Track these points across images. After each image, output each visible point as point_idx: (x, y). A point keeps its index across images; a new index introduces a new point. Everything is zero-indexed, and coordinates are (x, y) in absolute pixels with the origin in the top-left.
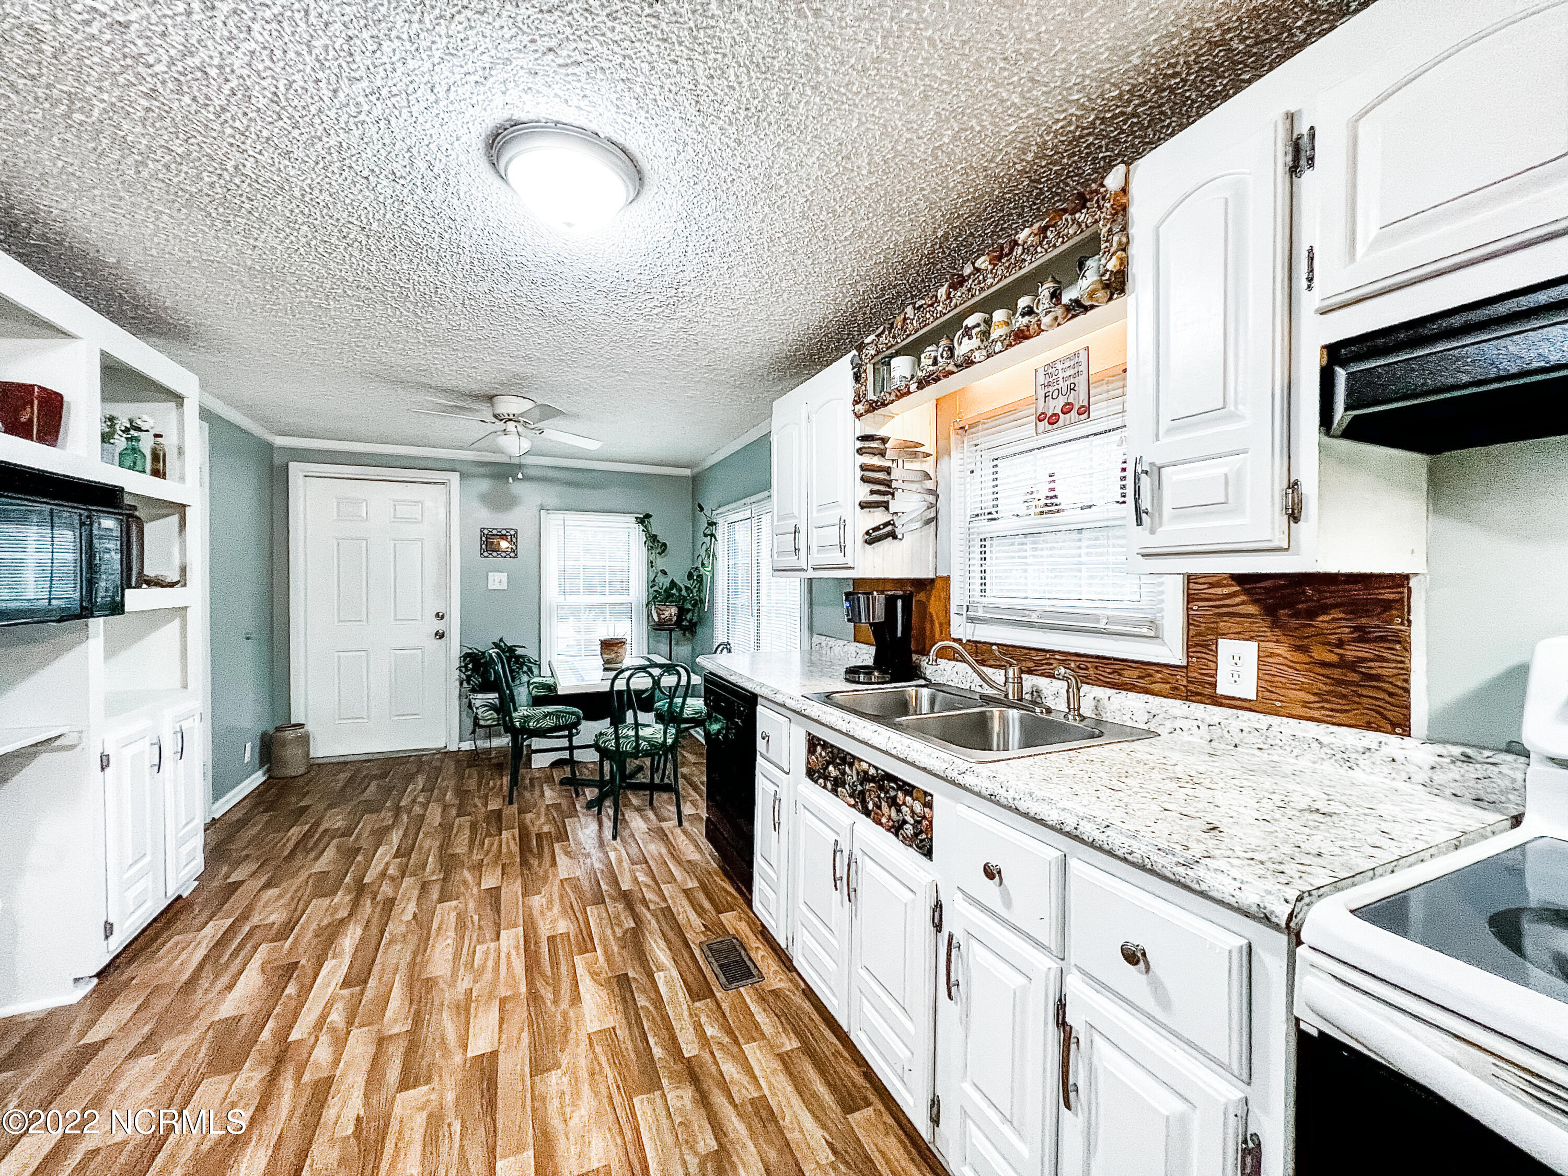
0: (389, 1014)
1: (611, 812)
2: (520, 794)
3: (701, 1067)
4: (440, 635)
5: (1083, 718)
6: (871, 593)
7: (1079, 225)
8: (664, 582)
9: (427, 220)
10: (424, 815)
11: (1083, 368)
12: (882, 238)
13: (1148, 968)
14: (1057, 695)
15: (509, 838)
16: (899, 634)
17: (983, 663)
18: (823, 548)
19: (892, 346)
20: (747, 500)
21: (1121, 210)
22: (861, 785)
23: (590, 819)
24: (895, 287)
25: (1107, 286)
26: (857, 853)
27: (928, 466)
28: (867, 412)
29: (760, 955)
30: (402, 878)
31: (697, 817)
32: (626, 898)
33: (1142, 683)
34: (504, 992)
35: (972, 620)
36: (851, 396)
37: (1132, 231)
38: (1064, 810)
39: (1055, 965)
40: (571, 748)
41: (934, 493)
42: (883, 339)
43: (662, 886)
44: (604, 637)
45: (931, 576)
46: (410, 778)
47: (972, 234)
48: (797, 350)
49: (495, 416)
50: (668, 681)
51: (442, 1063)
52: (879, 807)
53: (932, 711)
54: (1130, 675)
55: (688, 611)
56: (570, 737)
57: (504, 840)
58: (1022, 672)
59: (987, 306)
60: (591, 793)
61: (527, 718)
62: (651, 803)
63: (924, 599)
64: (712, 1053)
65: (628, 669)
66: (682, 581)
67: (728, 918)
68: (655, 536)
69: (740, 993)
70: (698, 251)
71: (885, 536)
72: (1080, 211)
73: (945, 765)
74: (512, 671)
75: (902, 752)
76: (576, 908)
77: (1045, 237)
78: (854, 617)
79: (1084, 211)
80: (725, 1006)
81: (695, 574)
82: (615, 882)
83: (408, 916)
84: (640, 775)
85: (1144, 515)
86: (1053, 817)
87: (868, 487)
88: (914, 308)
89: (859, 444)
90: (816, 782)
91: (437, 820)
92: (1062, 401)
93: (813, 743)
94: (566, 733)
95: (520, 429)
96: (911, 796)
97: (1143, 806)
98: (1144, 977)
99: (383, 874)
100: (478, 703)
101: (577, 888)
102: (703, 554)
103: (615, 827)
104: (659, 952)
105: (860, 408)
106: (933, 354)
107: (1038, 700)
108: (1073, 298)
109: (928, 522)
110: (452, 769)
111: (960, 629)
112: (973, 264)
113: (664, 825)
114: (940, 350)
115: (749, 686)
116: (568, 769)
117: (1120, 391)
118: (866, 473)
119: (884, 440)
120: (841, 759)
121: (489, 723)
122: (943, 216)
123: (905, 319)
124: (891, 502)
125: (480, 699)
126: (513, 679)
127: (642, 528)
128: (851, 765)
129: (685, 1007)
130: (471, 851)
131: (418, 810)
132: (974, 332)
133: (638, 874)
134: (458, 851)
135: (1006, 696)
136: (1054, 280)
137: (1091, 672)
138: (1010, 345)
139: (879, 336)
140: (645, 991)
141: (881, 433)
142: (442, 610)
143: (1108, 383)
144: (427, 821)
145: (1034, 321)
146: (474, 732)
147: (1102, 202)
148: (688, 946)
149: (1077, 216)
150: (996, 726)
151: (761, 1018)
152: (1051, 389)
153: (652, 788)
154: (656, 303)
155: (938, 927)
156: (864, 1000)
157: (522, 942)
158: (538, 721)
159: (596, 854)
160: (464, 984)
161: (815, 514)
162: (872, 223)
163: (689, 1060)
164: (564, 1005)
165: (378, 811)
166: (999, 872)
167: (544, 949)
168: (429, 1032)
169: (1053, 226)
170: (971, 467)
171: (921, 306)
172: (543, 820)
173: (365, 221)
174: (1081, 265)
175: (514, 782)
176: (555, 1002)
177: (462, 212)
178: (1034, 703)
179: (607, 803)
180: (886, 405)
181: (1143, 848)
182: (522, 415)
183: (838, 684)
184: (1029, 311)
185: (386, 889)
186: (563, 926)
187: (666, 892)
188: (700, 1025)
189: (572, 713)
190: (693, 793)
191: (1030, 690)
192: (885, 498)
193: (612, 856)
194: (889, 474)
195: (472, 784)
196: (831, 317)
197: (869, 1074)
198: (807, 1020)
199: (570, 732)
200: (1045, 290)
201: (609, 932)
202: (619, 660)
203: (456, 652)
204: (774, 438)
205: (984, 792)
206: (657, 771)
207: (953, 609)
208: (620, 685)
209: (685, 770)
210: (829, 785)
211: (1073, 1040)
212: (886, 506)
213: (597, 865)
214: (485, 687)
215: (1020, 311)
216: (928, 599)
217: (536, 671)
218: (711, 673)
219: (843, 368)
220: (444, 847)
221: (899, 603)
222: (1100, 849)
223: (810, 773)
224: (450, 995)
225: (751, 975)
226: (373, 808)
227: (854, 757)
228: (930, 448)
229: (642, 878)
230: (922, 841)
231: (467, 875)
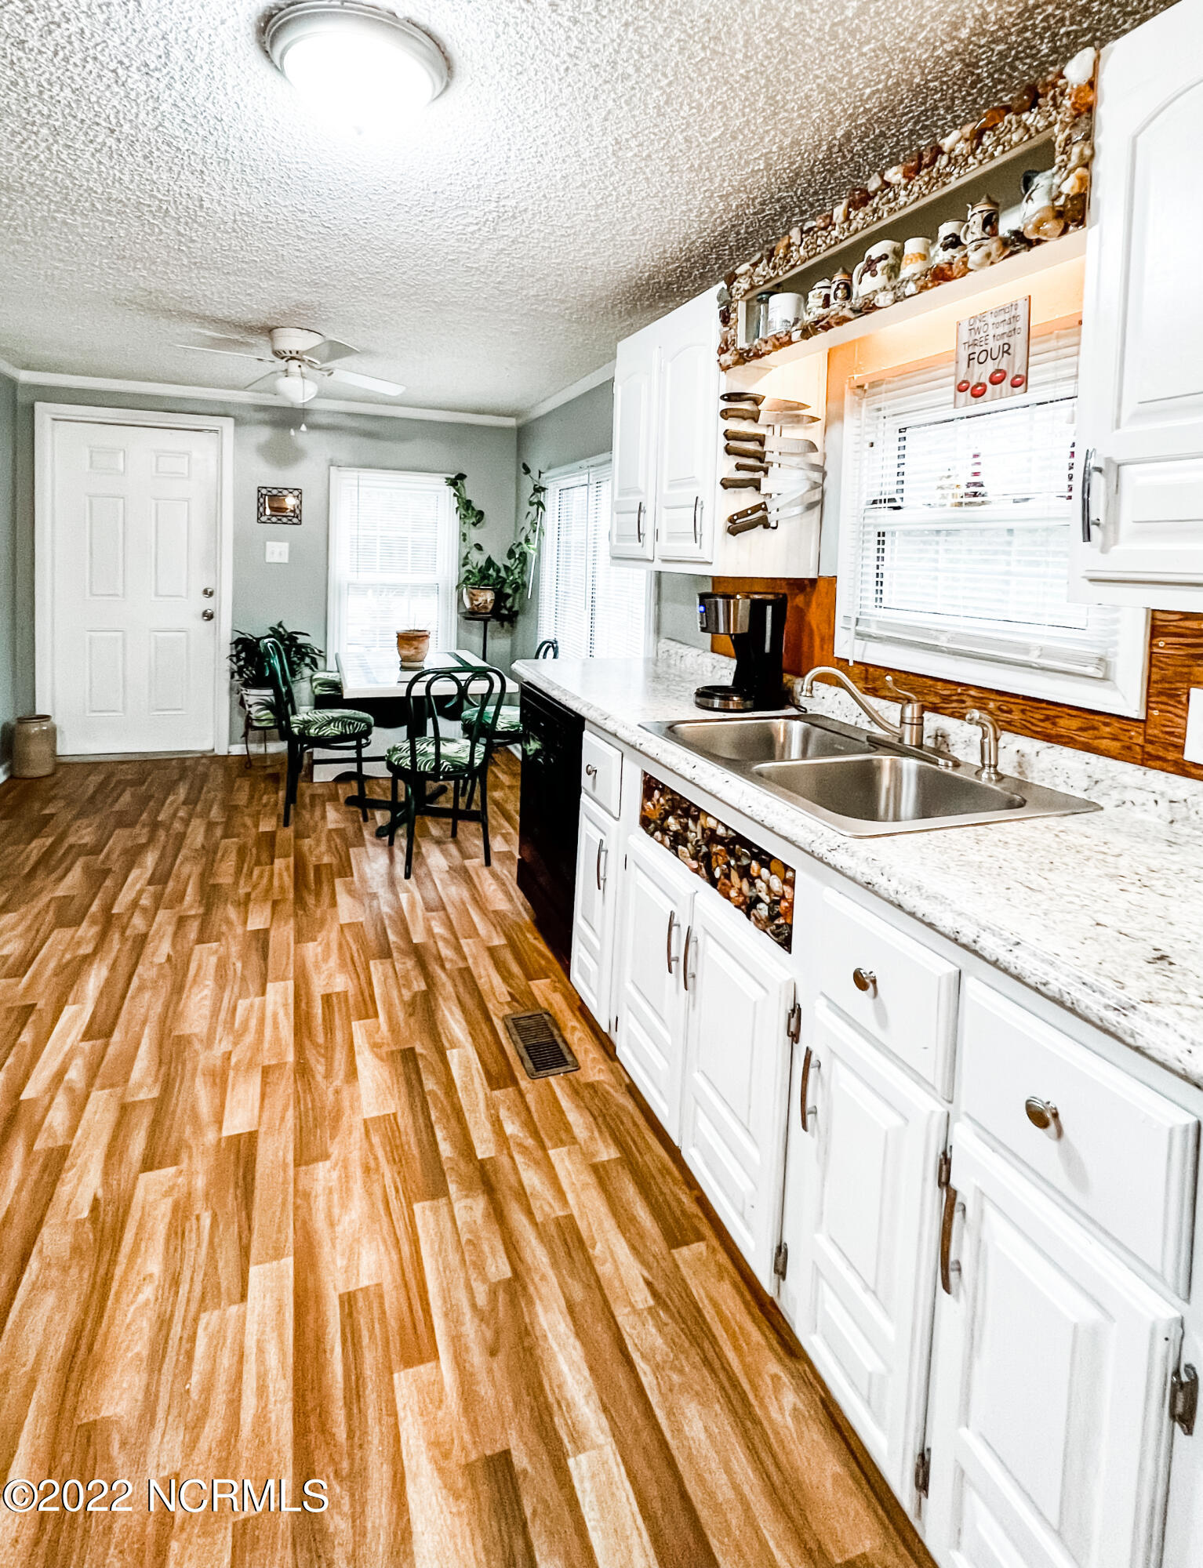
0: (136, 1075)
1: (404, 843)
2: (297, 814)
3: (496, 1172)
4: (208, 616)
5: (1001, 778)
6: (733, 597)
7: (1027, 130)
8: (478, 559)
9: (189, 120)
10: (185, 834)
11: (1021, 324)
12: (762, 139)
13: (1060, 1133)
14: (968, 743)
15: (282, 866)
16: (767, 648)
17: (874, 692)
18: (672, 536)
19: (771, 279)
20: (583, 463)
21: (1085, 111)
22: (707, 845)
23: (379, 850)
24: (778, 200)
25: (1059, 214)
26: (697, 932)
27: (814, 433)
28: (736, 363)
29: (576, 1037)
30: (157, 909)
31: (508, 855)
32: (418, 954)
33: (1083, 737)
34: (269, 1061)
35: (860, 635)
36: (716, 342)
37: (1100, 140)
38: (960, 914)
39: (940, 1109)
40: (359, 760)
41: (821, 469)
42: (759, 270)
43: (463, 941)
44: (403, 628)
45: (812, 575)
46: (170, 788)
47: (882, 134)
48: (650, 277)
49: (276, 353)
50: (479, 687)
51: (192, 1142)
52: (728, 876)
53: (804, 754)
54: (1067, 725)
55: (508, 596)
56: (359, 748)
57: (276, 871)
58: (923, 709)
59: (898, 231)
60: (381, 817)
61: (307, 724)
62: (454, 834)
63: (801, 605)
64: (512, 1158)
65: (428, 672)
66: (501, 560)
67: (541, 988)
68: (469, 502)
69: (549, 1084)
70: (523, 156)
71: (752, 526)
72: (1029, 110)
73: (811, 837)
74: (291, 663)
75: (759, 812)
76: (358, 964)
77: (980, 143)
78: (709, 625)
79: (1035, 110)
80: (530, 1098)
81: (517, 552)
82: (406, 933)
83: (161, 958)
84: (442, 798)
85: (1093, 528)
86: (947, 923)
87: (734, 460)
88: (802, 232)
89: (724, 405)
90: (652, 835)
91: (199, 840)
92: (990, 367)
93: (650, 786)
94: (354, 743)
95: (305, 369)
96: (768, 868)
97: (1069, 917)
98: (1054, 1144)
99: (135, 904)
100: (251, 700)
101: (360, 938)
102: (528, 527)
103: (408, 863)
104: (454, 1023)
105: (728, 358)
106: (825, 291)
107: (944, 748)
108: (1014, 228)
109: (810, 506)
110: (220, 779)
111: (846, 646)
112: (882, 176)
113: (467, 863)
114: (834, 287)
115: (574, 705)
116: (354, 784)
117: (1074, 349)
118: (733, 443)
119: (756, 401)
120: (682, 809)
121: (264, 724)
122: (845, 110)
123: (789, 246)
124: (764, 481)
125: (254, 696)
126: (293, 674)
127: (453, 491)
128: (696, 820)
129: (481, 1096)
130: (236, 883)
131: (177, 826)
132: (879, 266)
133: (433, 923)
134: (221, 881)
135: (901, 740)
136: (990, 201)
137: (1016, 716)
138: (924, 288)
139: (755, 265)
140: (433, 1073)
141: (753, 390)
142: (211, 586)
143: (1058, 337)
144: (188, 841)
145: (959, 256)
146: (246, 735)
147: (1059, 99)
148: (488, 1019)
149: (1025, 116)
150: (885, 780)
151: (576, 1118)
152: (977, 350)
153: (456, 815)
154: (471, 220)
155: (795, 1037)
156: (699, 1110)
157: (291, 1000)
158: (320, 728)
159: (384, 893)
160: (222, 1046)
161: (665, 491)
162: (748, 121)
163: (482, 1163)
164: (338, 1082)
165: (132, 825)
166: (874, 982)
167: (318, 1010)
168: (179, 1103)
169: (991, 129)
170: (871, 439)
171: (811, 229)
172: (323, 847)
173: (114, 121)
174: (1027, 182)
175: (291, 798)
176: (328, 1075)
177: (230, 111)
178: (937, 751)
179: (400, 831)
180: (760, 356)
181: (1063, 979)
182: (307, 352)
183: (686, 711)
184: (954, 242)
185: (138, 922)
186: (341, 983)
187: (466, 949)
188: (498, 1120)
189: (362, 720)
190: (506, 824)
191: (933, 733)
192: (756, 475)
193: (404, 897)
194: (762, 444)
195: (242, 798)
196: (694, 237)
197: (702, 1201)
198: (629, 1125)
199: (359, 742)
200: (976, 215)
201: (395, 994)
202: (419, 657)
203: (226, 636)
204: (618, 390)
205: (859, 877)
206: (463, 795)
207: (839, 622)
208: (419, 690)
209: (497, 795)
210: (667, 841)
211: (957, 1207)
212: (756, 485)
213: (385, 909)
214: (257, 682)
215: (941, 240)
216: (808, 604)
217: (320, 662)
218: (528, 683)
219: (708, 302)
220: (207, 873)
221: (769, 609)
222: (1005, 971)
223: (645, 822)
224: (208, 1058)
225: (565, 1063)
226: (124, 821)
227: (699, 810)
228: (817, 409)
229: (438, 929)
230: (779, 926)
231: (232, 913)
